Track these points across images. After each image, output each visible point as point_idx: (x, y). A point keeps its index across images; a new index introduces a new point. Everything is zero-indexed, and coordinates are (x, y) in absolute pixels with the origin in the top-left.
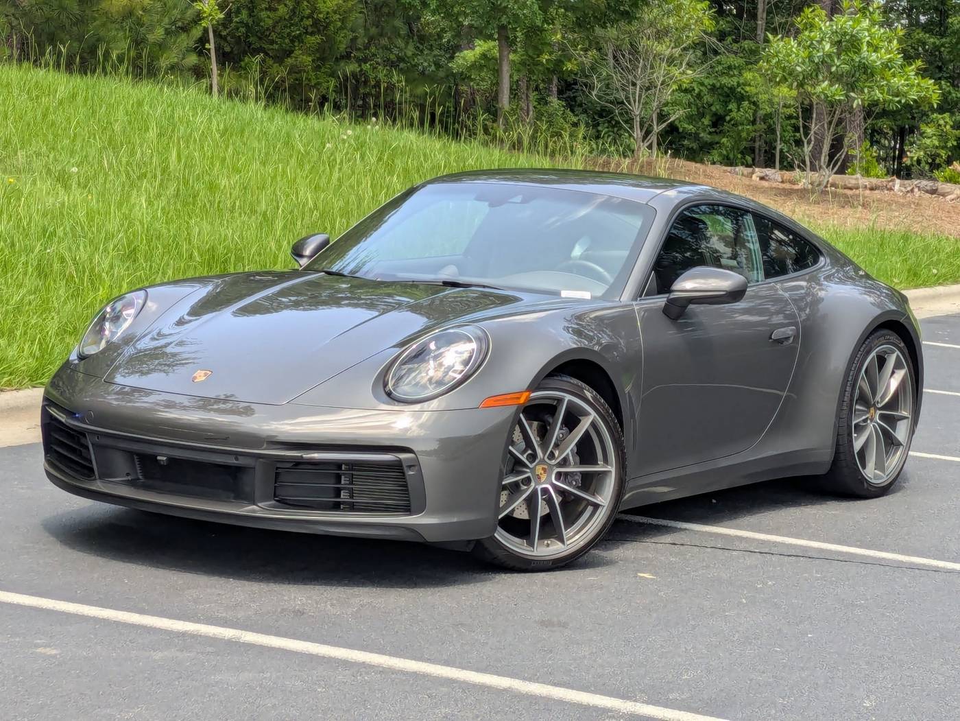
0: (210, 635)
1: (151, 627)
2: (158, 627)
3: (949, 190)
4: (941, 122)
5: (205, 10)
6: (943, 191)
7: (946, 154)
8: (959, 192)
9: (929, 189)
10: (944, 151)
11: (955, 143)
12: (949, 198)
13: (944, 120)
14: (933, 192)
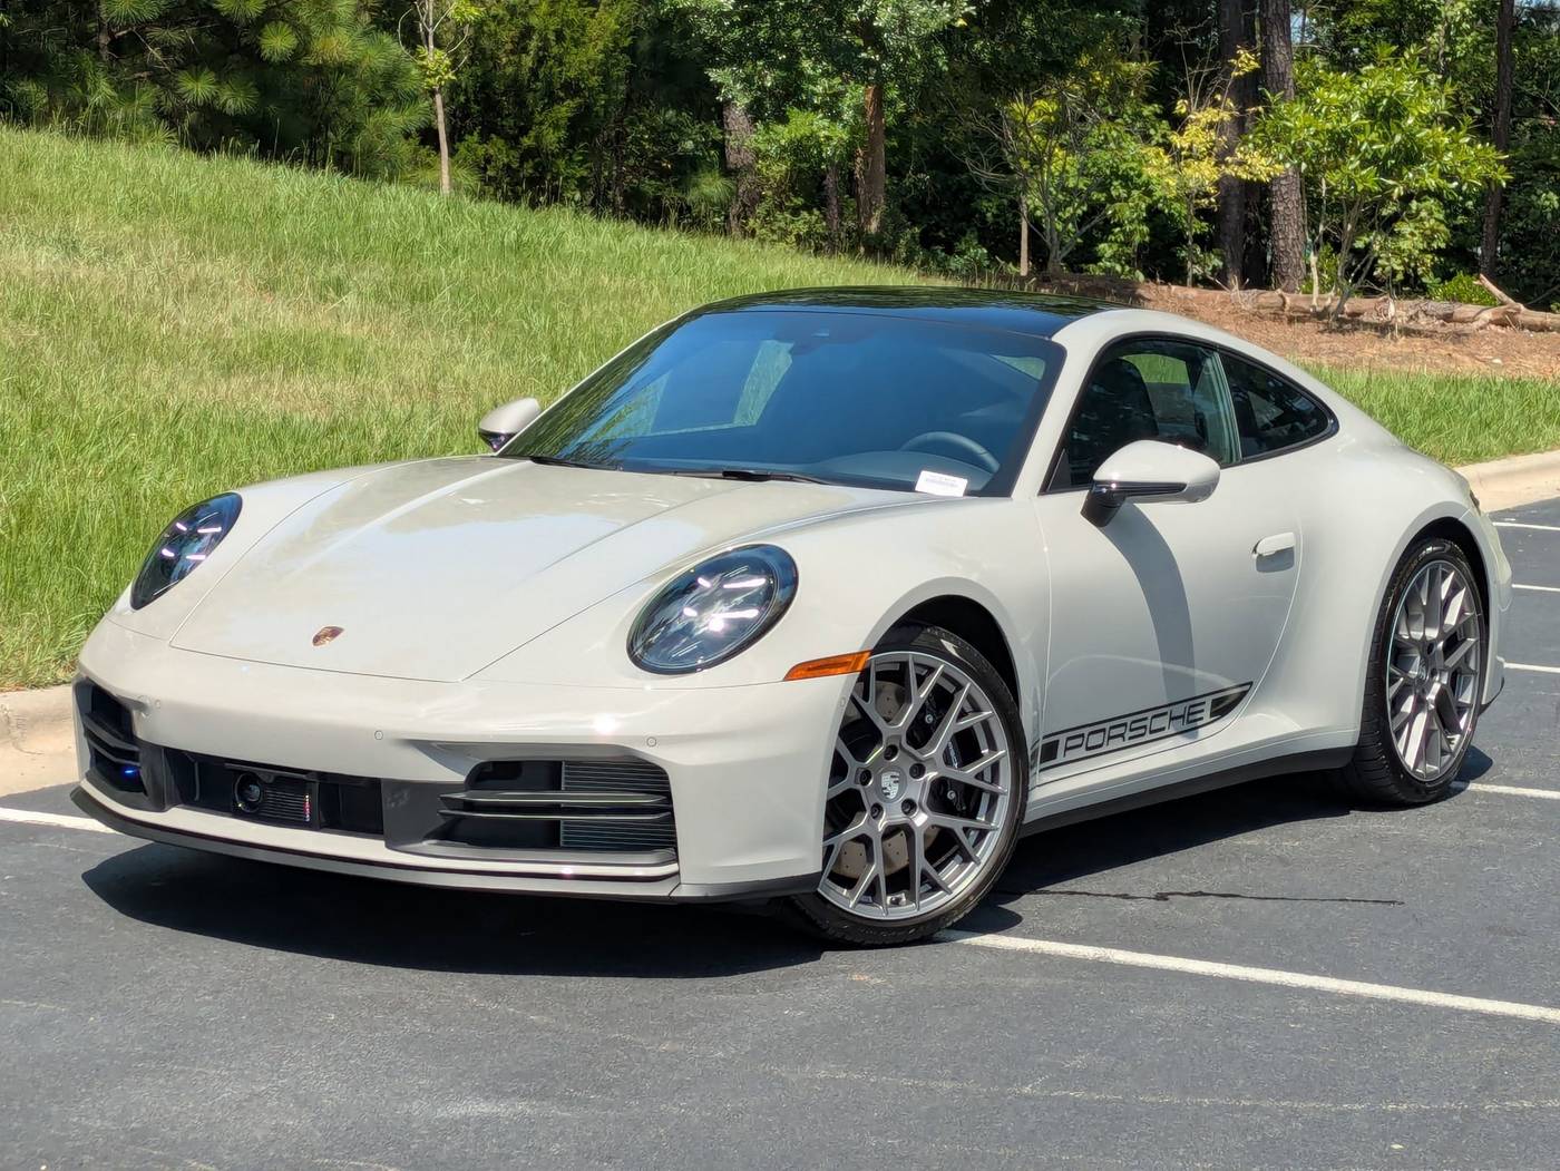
3: (1471, 314)
4: (1423, 214)
5: (430, 66)
6: (1462, 316)
7: (1432, 260)
8: (1488, 315)
9: (1441, 313)
10: (1430, 256)
11: (1443, 246)
12: (1475, 325)
13: (1427, 210)
14: (1448, 318)
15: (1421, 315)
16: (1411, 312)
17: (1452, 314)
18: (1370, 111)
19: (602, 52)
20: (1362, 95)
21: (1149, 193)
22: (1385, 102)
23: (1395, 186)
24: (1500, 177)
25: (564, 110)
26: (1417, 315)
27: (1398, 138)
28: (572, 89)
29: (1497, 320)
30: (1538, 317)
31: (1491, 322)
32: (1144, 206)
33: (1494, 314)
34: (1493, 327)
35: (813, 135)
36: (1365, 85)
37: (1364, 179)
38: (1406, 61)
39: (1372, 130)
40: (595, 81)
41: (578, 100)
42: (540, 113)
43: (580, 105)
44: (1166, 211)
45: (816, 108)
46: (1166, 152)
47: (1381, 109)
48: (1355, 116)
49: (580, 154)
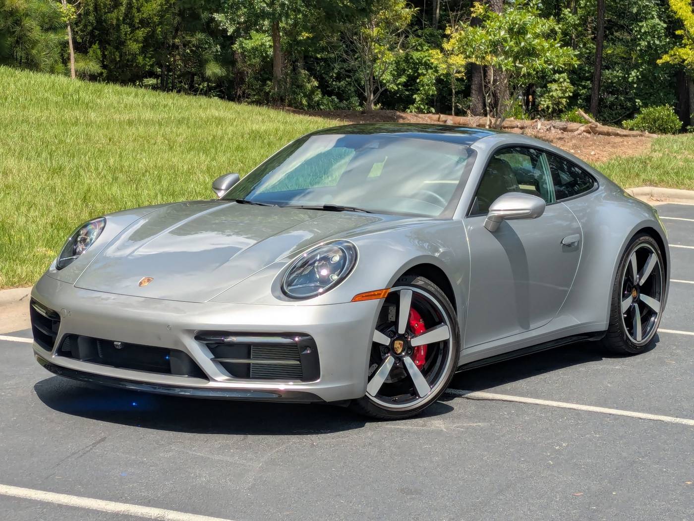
0: (139, 514)
1: (88, 509)
2: (94, 509)
3: (575, 128)
4: (561, 80)
5: (65, 11)
6: (571, 128)
7: (566, 101)
8: (583, 128)
9: (561, 127)
10: (565, 100)
11: (571, 94)
12: (576, 133)
13: (563, 78)
14: (565, 129)
15: (552, 128)
16: (548, 127)
17: (566, 128)
18: (510, 30)
19: (160, 5)
20: (506, 23)
21: (436, 71)
22: (517, 26)
23: (523, 67)
24: (574, 63)
25: (141, 33)
26: (550, 128)
27: (523, 44)
28: (144, 23)
29: (587, 130)
30: (606, 128)
31: (584, 131)
32: (434, 77)
33: (585, 127)
34: (585, 134)
35: (262, 45)
36: (508, 18)
37: (506, 65)
38: (531, 7)
39: (511, 41)
40: (156, 19)
41: (148, 29)
42: (129, 35)
43: (149, 32)
44: (445, 80)
45: (264, 32)
46: (441, 52)
47: (515, 30)
48: (502, 33)
49: (150, 54)
